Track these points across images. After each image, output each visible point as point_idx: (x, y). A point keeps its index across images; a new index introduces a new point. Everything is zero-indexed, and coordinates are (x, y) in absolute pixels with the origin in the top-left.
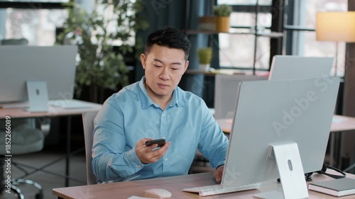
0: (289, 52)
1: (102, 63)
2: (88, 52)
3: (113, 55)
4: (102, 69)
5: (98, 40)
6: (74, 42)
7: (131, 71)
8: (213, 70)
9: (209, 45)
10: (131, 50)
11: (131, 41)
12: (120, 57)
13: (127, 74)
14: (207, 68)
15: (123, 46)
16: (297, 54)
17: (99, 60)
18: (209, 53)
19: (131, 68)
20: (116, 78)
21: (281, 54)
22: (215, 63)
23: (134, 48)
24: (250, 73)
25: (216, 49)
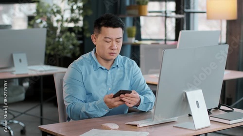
0: (188, 28)
1: (61, 40)
2: (51, 32)
3: (68, 34)
4: (61, 43)
5: (58, 23)
6: (42, 25)
7: (81, 44)
8: (137, 42)
9: (134, 25)
10: (81, 30)
11: (80, 24)
12: (73, 35)
13: (79, 46)
14: (134, 41)
15: (75, 27)
16: (193, 29)
17: (59, 37)
18: (134, 30)
19: (81, 42)
20: (71, 49)
21: (183, 30)
22: (138, 37)
23: (82, 28)
24: (162, 42)
25: (139, 27)
